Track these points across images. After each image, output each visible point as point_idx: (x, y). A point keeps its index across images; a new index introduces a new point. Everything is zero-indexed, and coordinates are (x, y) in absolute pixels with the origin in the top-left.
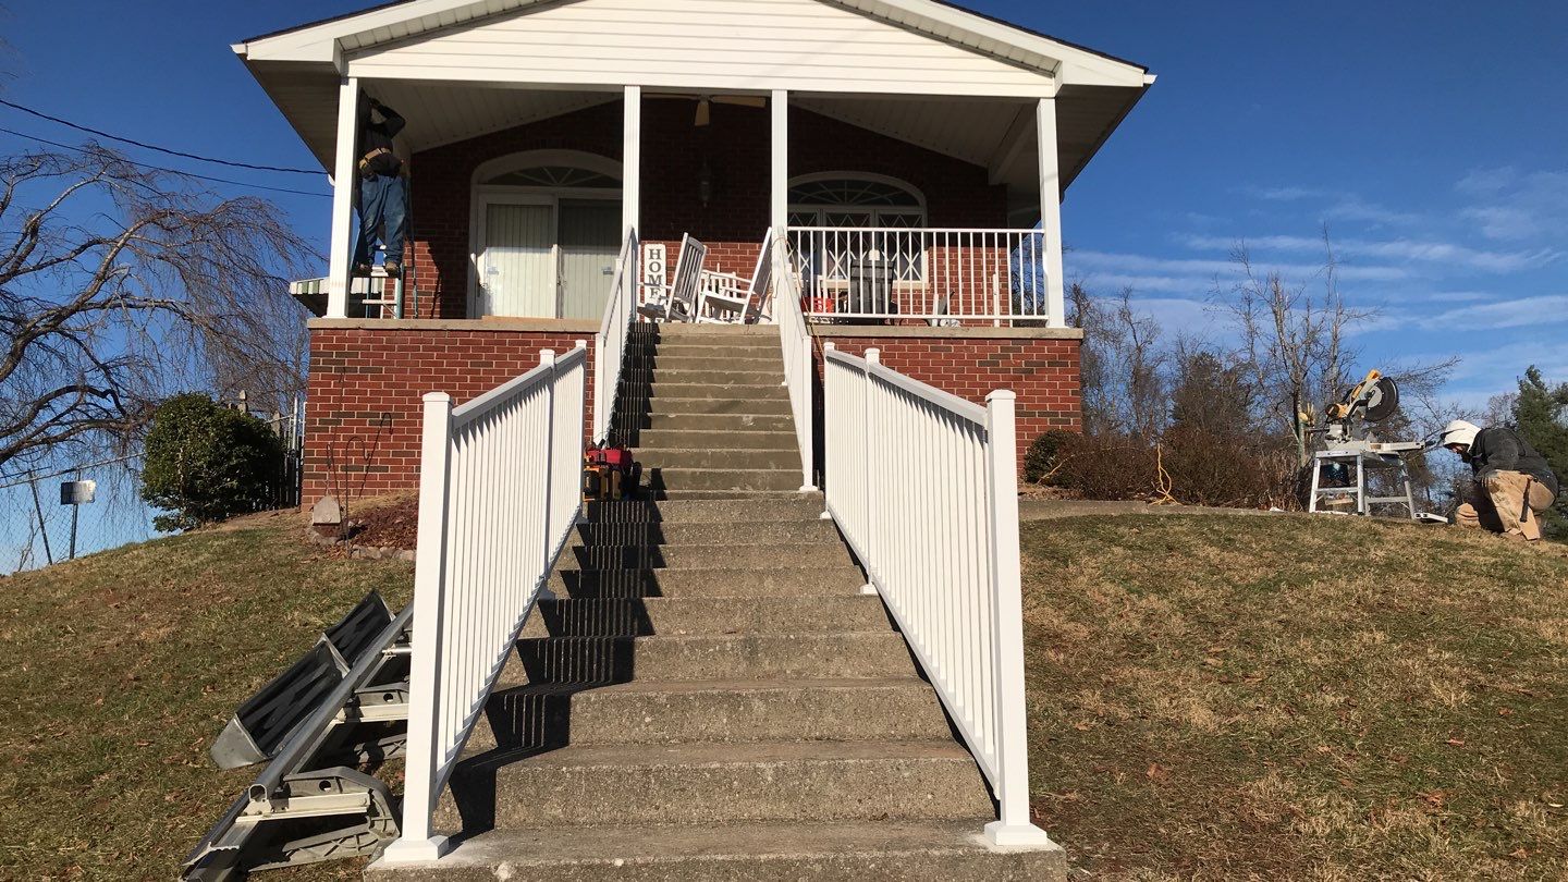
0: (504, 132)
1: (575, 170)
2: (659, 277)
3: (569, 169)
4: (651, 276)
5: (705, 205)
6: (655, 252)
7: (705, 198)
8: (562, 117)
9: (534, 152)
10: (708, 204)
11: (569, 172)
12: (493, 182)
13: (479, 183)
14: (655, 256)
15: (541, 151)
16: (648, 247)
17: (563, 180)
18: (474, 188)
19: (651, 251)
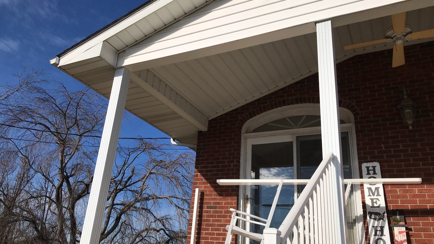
0: (260, 99)
1: (307, 116)
2: (377, 189)
3: (303, 116)
4: (370, 189)
5: (411, 127)
6: (371, 168)
7: (410, 122)
8: (296, 83)
9: (279, 108)
10: (413, 127)
11: (303, 119)
12: (255, 131)
13: (247, 132)
14: (371, 172)
15: (284, 107)
16: (364, 165)
17: (300, 123)
18: (243, 136)
19: (368, 168)
